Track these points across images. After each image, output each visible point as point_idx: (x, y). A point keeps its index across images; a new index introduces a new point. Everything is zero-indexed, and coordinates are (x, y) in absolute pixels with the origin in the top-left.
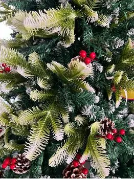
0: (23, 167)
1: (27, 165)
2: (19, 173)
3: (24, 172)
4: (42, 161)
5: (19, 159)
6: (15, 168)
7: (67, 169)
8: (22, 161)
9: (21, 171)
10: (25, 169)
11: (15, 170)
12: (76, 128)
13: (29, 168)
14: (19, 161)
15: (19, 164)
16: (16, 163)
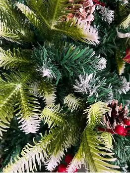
12: (64, 115)
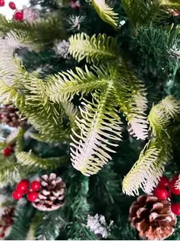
0: (52, 198)
1: (60, 196)
2: (44, 209)
3: (55, 208)
4: (87, 189)
5: (44, 184)
6: (37, 200)
7: (137, 204)
8: (50, 188)
9: (49, 206)
10: (56, 202)
11: (37, 203)
13: (63, 201)
14: (45, 188)
15: (46, 193)
16: (39, 191)
